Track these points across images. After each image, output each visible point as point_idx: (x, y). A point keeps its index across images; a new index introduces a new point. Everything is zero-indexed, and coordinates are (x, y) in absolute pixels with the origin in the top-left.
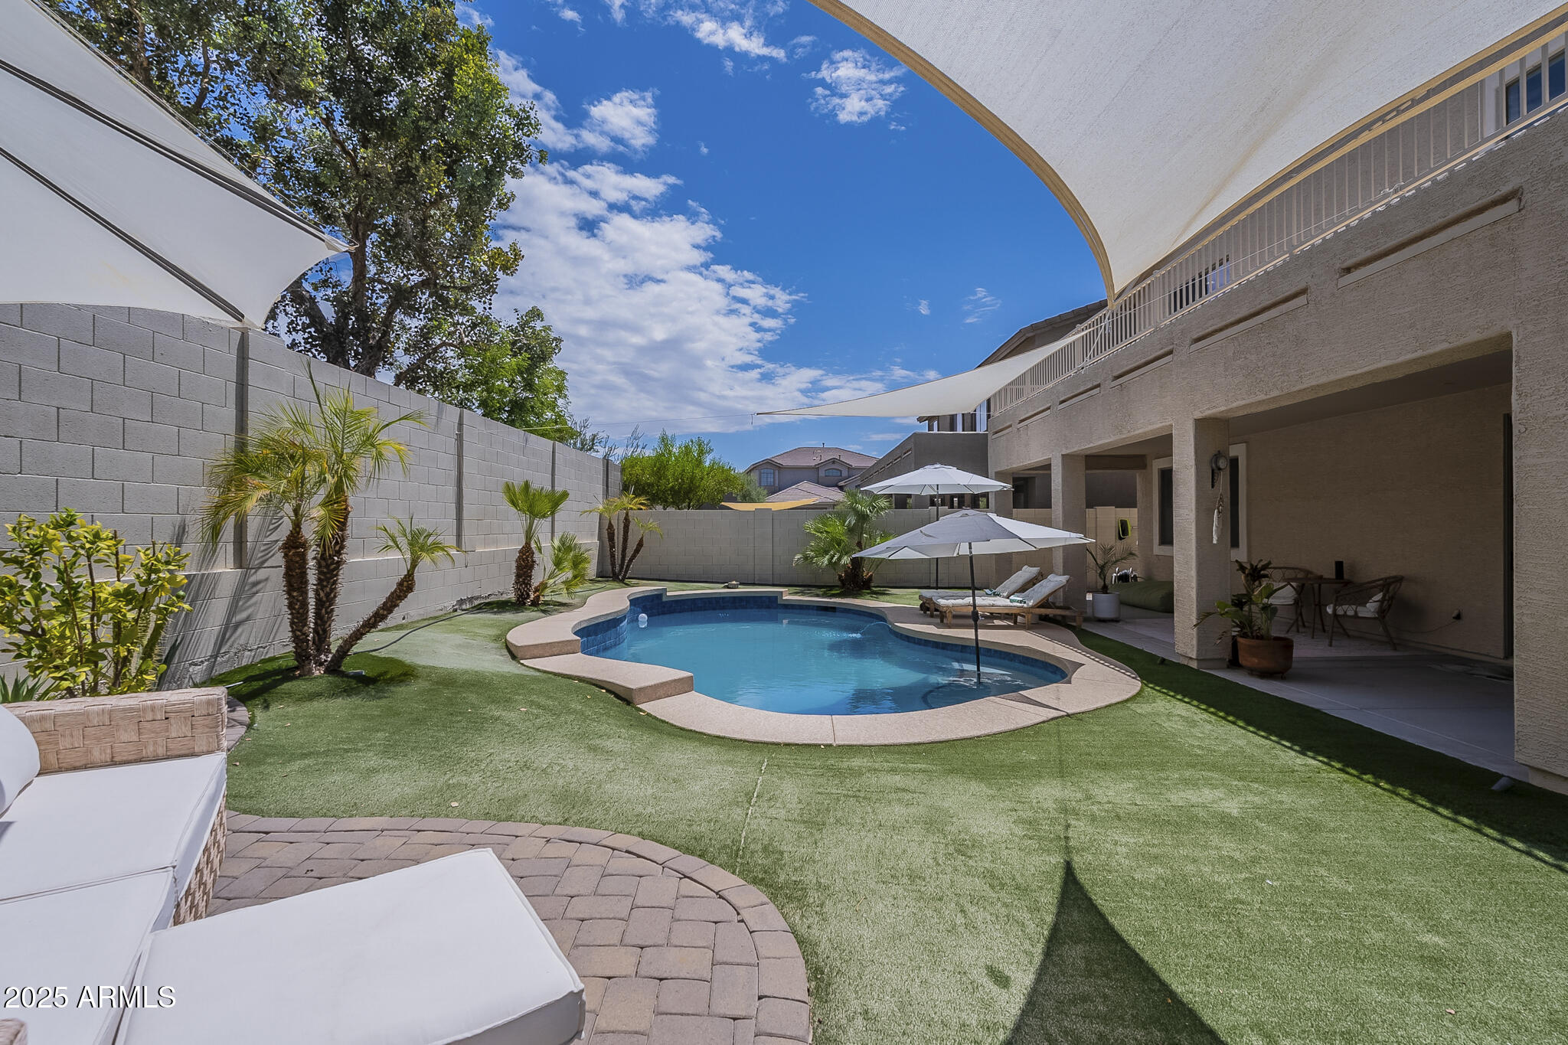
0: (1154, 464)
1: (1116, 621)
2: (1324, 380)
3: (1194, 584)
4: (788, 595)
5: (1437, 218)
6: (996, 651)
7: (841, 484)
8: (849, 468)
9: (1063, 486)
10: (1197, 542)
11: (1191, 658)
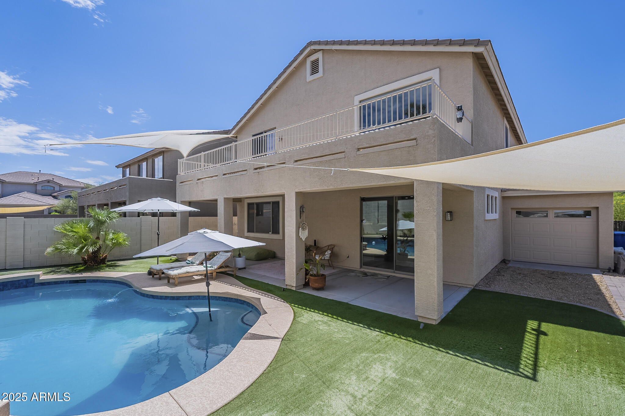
0: (245, 201)
1: (245, 268)
2: (351, 186)
3: (295, 257)
4: (43, 275)
5: (391, 140)
6: (219, 297)
7: (55, 194)
8: (60, 186)
9: (224, 211)
10: (296, 240)
11: (293, 286)
